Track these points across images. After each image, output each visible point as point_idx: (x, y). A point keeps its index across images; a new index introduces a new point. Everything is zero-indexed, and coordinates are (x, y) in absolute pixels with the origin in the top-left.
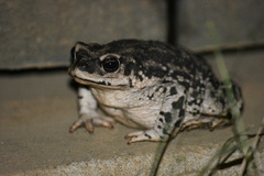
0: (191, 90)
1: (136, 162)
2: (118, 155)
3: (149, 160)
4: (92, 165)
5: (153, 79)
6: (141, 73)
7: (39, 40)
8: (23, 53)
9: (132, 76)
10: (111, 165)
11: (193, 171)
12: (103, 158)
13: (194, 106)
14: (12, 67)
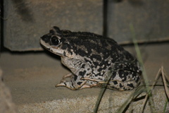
0: (98, 67)
1: (87, 101)
2: (78, 97)
3: (95, 99)
4: (64, 101)
5: (78, 56)
6: (72, 50)
7: (35, 35)
8: (26, 42)
9: (66, 51)
10: (74, 102)
11: (117, 106)
12: (70, 98)
13: (99, 77)
14: (20, 50)
